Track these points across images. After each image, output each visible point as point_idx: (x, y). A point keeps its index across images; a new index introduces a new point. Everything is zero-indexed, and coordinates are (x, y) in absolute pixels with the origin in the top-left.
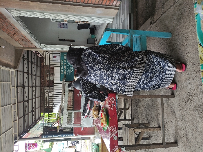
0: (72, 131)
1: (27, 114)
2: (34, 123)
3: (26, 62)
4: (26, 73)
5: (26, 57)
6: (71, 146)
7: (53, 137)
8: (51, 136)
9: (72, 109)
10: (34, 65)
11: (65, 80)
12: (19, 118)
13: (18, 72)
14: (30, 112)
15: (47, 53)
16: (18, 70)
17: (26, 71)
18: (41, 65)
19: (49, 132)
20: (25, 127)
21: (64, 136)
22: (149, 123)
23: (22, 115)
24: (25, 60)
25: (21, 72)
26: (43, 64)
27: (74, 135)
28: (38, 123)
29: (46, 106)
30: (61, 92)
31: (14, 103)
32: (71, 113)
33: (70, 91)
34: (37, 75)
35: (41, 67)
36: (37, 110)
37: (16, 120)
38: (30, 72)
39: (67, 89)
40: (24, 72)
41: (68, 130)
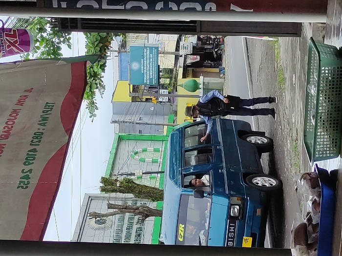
6: (194, 65)
7: (105, 5)
27: (214, 7)
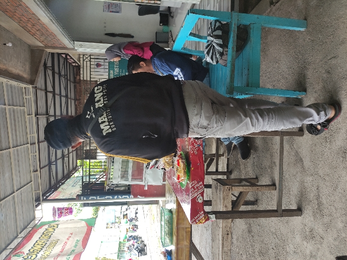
0: (128, 191)
1: (54, 162)
2: (67, 176)
3: (50, 72)
4: (50, 92)
5: (49, 64)
7: (98, 198)
8: (95, 198)
10: (63, 79)
12: (41, 167)
13: (38, 91)
14: (59, 159)
15: (85, 58)
16: (36, 87)
17: (50, 88)
18: (75, 78)
19: (92, 190)
20: (53, 183)
21: (116, 197)
22: (257, 178)
23: (47, 163)
24: (48, 70)
25: (41, 90)
26: (78, 78)
28: (73, 176)
29: (85, 149)
31: (32, 142)
32: (128, 161)
34: (69, 96)
35: (75, 82)
36: (71, 155)
37: (37, 171)
38: (57, 91)
40: (46, 91)
41: (122, 189)
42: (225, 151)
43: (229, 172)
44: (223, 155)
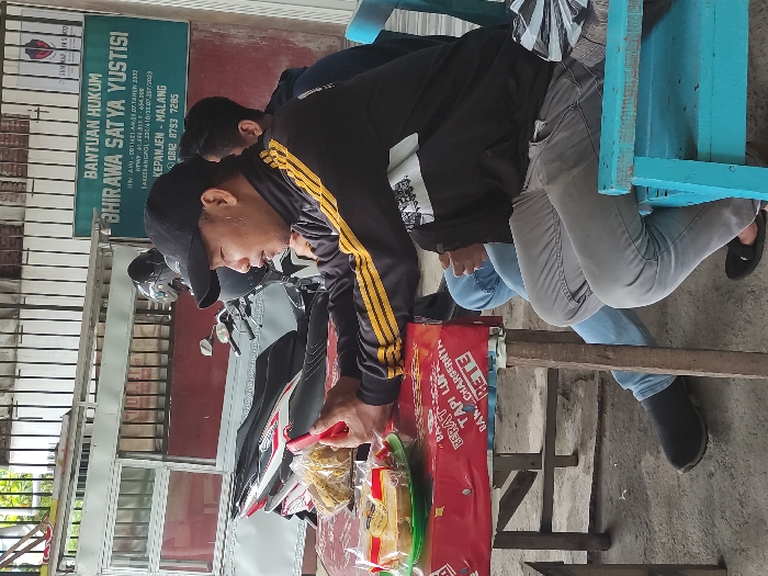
9: (156, 452)
11: (112, 226)
22: (722, 565)
30: (78, 315)
32: (148, 477)
33: (142, 310)
39: (123, 295)
42: (582, 444)
43: (598, 537)
44: (574, 460)
